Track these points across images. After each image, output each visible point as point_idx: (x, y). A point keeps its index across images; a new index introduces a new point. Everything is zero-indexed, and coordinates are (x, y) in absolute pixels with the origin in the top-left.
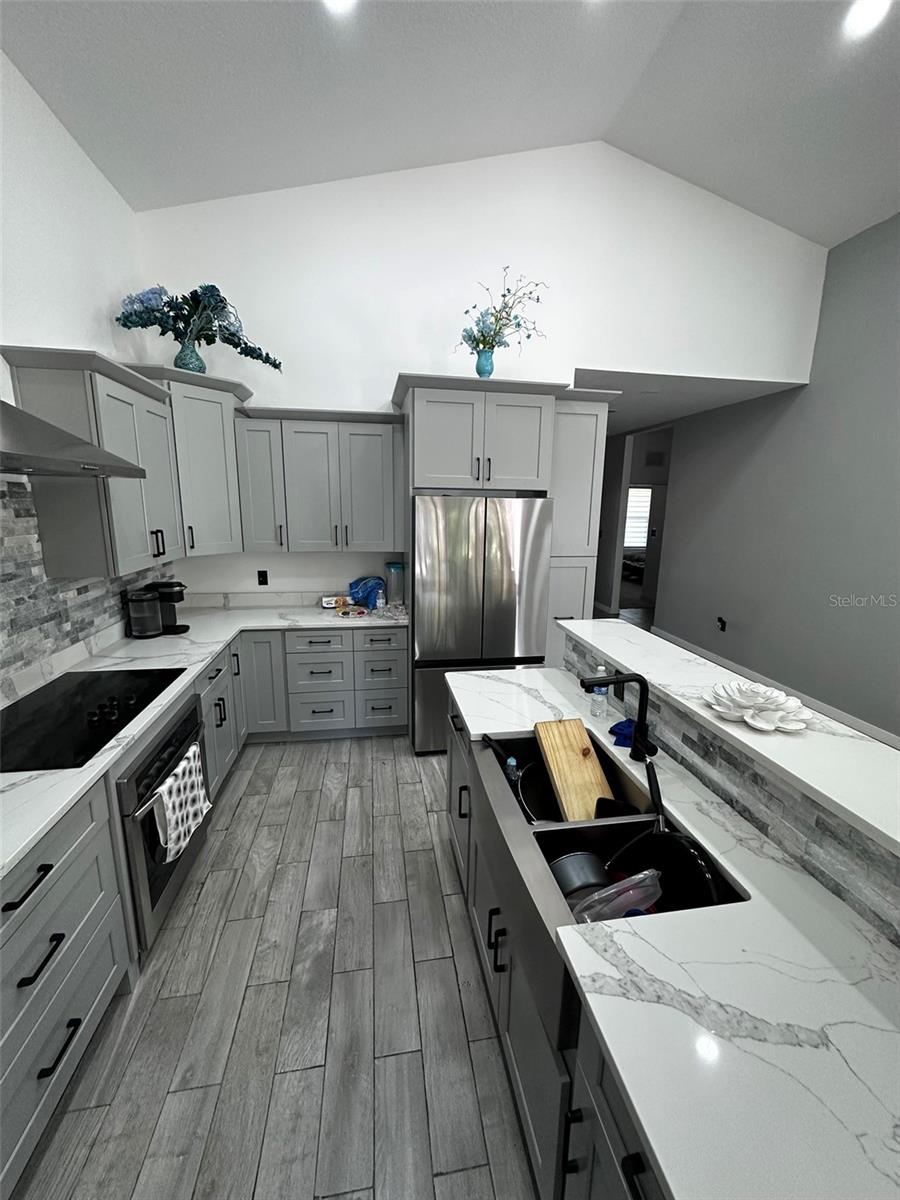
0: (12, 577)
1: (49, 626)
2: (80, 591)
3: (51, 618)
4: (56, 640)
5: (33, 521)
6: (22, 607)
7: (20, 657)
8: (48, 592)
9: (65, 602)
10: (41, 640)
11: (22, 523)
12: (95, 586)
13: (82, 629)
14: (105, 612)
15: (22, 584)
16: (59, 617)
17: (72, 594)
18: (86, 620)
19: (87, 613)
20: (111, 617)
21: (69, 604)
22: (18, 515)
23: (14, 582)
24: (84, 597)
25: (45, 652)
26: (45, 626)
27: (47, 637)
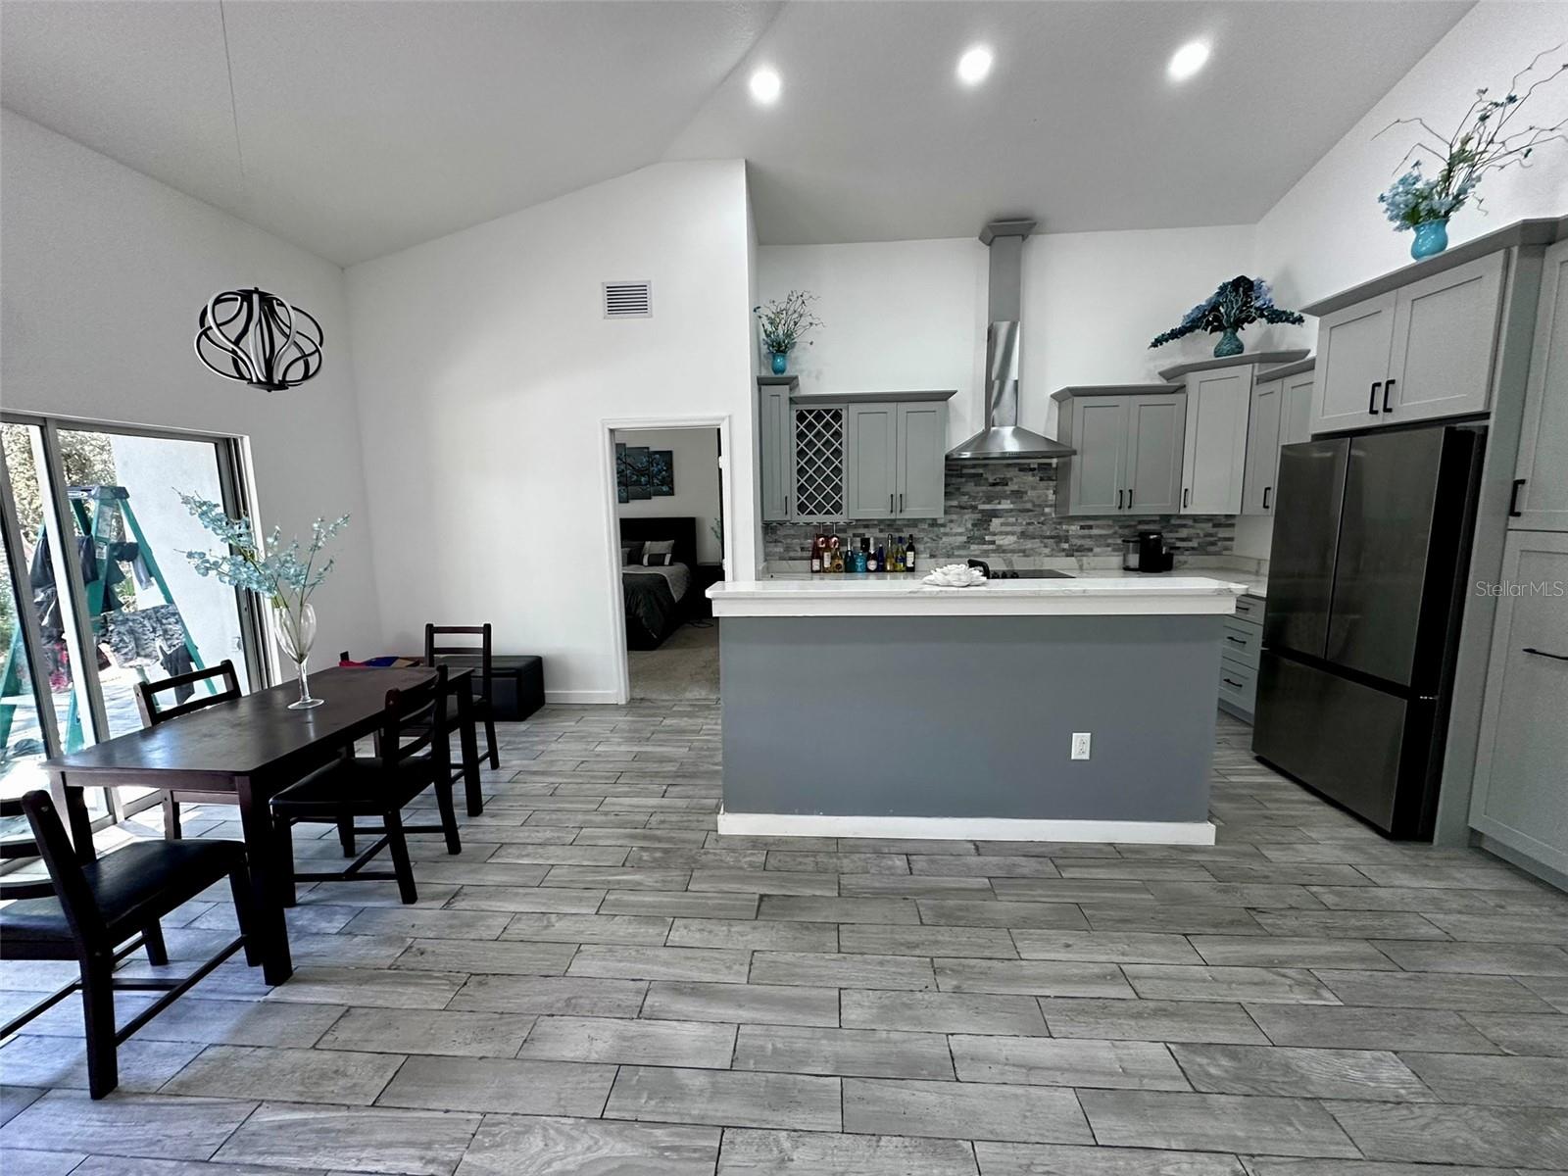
0: (1031, 511)
1: (1050, 542)
3: (1051, 537)
4: (1053, 550)
5: (1052, 483)
6: (1031, 527)
7: (1024, 551)
8: (1054, 523)
9: (1068, 531)
10: (1040, 547)
12: (1098, 527)
13: (1077, 551)
14: (1108, 545)
16: (1059, 539)
17: (1073, 527)
18: (1086, 547)
19: (1088, 543)
20: (1114, 550)
21: (1071, 532)
23: (1029, 513)
24: (1086, 532)
25: (1040, 554)
26: (1046, 541)
27: (1046, 547)
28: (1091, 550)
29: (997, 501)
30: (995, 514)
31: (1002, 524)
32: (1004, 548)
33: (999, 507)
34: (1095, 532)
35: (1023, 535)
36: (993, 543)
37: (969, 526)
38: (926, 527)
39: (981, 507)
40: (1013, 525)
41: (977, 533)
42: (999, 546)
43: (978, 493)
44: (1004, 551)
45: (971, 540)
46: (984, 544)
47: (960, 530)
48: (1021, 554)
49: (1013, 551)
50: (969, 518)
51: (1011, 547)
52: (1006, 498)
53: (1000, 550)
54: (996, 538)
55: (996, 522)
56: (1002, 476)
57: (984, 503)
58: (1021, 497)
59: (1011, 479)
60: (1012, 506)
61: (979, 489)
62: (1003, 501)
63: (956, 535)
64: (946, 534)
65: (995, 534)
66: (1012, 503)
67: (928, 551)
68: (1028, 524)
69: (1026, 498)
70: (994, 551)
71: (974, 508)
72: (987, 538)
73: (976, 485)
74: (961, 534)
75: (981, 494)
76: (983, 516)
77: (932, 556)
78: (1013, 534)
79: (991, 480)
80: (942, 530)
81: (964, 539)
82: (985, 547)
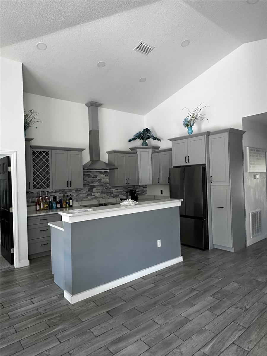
2: (116, 190)
3: (109, 193)
4: (110, 197)
5: (109, 177)
6: (104, 190)
8: (109, 189)
11: (106, 177)
12: (120, 189)
13: (116, 196)
14: (122, 194)
15: (104, 187)
16: (111, 193)
17: (114, 190)
19: (118, 194)
20: (124, 196)
22: (105, 176)
23: (103, 186)
25: (107, 198)
26: (108, 194)
27: (108, 196)
28: (118, 196)
29: (94, 183)
30: (94, 186)
31: (96, 190)
32: (97, 197)
33: (95, 184)
34: (119, 191)
35: (102, 193)
36: (94, 195)
37: (87, 191)
38: (75, 191)
39: (90, 184)
40: (99, 190)
41: (89, 193)
42: (96, 196)
43: (89, 180)
44: (97, 198)
45: (88, 195)
46: (92, 196)
47: (85, 192)
48: (102, 198)
49: (100, 198)
50: (87, 188)
51: (99, 197)
52: (97, 181)
53: (96, 198)
54: (95, 194)
55: (94, 189)
56: (95, 175)
57: (91, 183)
58: (101, 181)
59: (98, 176)
60: (98, 184)
61: (89, 179)
62: (96, 183)
63: (84, 193)
64: (80, 194)
65: (94, 193)
66: (99, 183)
67: (76, 200)
68: (103, 189)
69: (102, 181)
70: (94, 198)
71: (88, 185)
72: (92, 194)
73: (88, 178)
74: (85, 193)
75: (90, 180)
76: (91, 187)
77: (77, 201)
78: (99, 192)
79: (92, 176)
80: (79, 192)
81: (86, 195)
82: (92, 197)
